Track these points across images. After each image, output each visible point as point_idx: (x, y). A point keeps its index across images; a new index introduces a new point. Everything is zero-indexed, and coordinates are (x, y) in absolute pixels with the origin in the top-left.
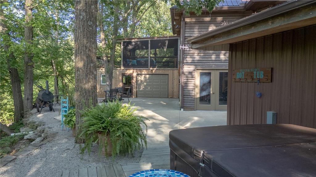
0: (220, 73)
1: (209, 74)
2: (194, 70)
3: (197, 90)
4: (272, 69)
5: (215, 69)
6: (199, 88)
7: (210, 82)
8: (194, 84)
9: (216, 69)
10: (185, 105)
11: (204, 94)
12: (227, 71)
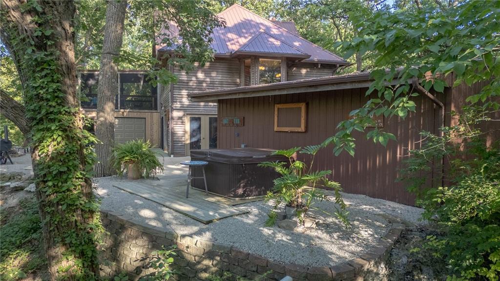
0: (210, 118)
1: (199, 119)
2: (184, 115)
3: (187, 136)
4: (244, 118)
5: (204, 114)
6: (189, 134)
7: (199, 128)
8: (185, 129)
9: (206, 114)
10: (175, 152)
11: (194, 140)
12: (217, 116)
